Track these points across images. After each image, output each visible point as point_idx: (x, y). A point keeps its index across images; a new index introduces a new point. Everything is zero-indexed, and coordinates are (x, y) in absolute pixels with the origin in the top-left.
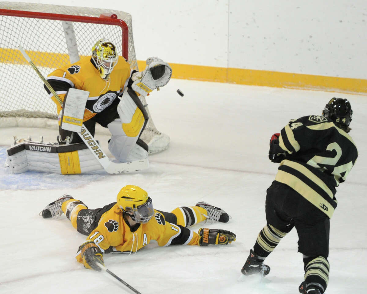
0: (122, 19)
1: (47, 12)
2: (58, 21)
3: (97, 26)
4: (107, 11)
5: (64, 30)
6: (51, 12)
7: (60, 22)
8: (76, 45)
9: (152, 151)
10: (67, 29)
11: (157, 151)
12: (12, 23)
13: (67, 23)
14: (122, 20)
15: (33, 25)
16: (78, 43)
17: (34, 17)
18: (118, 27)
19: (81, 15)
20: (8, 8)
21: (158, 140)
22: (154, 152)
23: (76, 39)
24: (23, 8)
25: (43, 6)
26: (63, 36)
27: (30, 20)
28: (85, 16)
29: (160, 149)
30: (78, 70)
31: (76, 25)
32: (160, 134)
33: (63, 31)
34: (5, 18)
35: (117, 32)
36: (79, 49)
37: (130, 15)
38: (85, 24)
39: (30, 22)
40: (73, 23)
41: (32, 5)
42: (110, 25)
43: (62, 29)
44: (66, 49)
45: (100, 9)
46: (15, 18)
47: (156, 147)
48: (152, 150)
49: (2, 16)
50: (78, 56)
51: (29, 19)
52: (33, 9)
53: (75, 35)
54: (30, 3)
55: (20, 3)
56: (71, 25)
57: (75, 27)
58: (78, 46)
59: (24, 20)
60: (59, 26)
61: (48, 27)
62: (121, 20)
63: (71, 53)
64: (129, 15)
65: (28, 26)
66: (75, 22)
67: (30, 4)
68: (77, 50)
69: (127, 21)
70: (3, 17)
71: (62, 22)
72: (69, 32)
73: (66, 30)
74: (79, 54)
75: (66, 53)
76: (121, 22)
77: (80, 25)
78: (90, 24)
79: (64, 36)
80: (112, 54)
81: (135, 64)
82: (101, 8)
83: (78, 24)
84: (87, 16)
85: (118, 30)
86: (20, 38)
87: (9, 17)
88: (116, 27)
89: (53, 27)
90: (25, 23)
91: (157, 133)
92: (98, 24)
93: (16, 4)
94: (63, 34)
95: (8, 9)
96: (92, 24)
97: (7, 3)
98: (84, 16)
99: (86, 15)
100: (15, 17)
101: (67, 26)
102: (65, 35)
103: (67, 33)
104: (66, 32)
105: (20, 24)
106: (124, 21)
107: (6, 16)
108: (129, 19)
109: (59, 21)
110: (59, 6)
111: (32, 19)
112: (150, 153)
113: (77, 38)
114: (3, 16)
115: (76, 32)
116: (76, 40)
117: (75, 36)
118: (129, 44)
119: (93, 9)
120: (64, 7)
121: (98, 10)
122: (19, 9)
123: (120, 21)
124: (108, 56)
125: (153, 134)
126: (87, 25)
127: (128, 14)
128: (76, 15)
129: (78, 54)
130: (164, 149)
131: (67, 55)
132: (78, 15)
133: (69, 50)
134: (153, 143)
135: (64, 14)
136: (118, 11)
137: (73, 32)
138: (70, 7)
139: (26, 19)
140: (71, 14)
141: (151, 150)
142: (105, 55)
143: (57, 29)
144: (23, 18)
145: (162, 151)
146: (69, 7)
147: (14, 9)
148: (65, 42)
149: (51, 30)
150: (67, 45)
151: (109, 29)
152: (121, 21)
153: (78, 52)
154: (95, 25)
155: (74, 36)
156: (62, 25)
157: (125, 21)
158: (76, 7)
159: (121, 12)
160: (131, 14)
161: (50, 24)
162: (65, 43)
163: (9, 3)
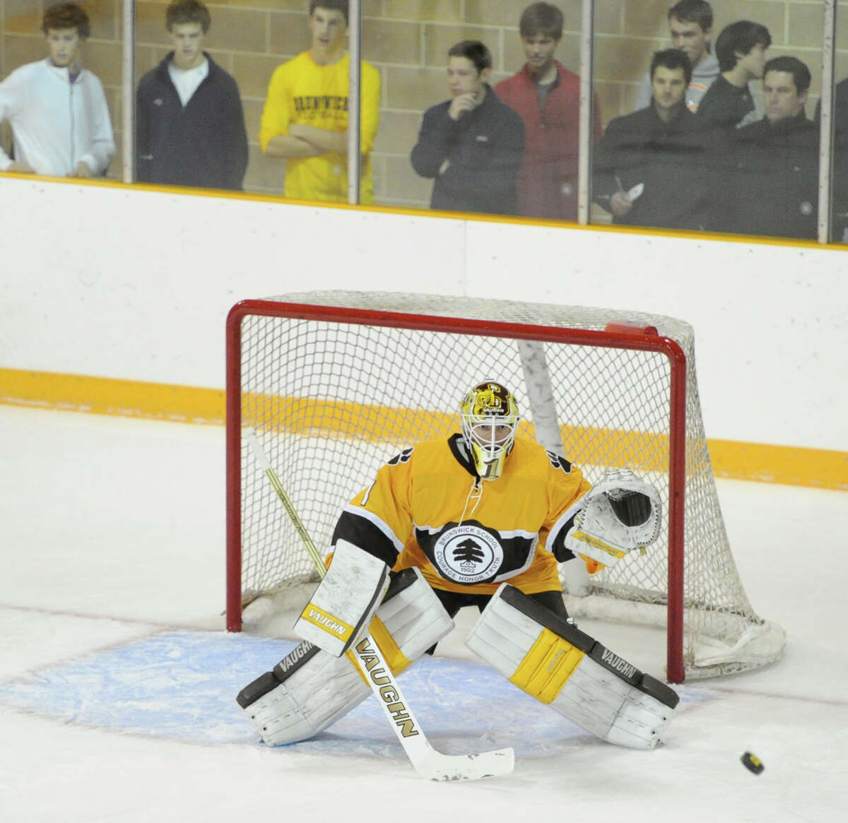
0: (670, 336)
1: (483, 318)
2: (508, 341)
3: (607, 353)
4: (630, 316)
5: (522, 362)
6: (491, 318)
7: (512, 343)
8: (551, 399)
9: (744, 665)
10: (530, 360)
11: (755, 666)
12: (392, 345)
13: (529, 346)
14: (670, 340)
15: (445, 349)
16: (556, 395)
17: (448, 331)
18: (659, 355)
19: (566, 325)
20: (382, 307)
21: (757, 638)
22: (748, 668)
23: (551, 383)
24: (421, 309)
25: (472, 303)
26: (519, 377)
27: (438, 337)
28: (576, 327)
29: (764, 661)
30: (407, 455)
31: (553, 351)
32: (763, 622)
33: (520, 364)
34: (376, 331)
35: (657, 368)
36: (559, 411)
37: (690, 327)
38: (576, 347)
39: (437, 343)
40: (545, 345)
41: (444, 299)
42: (637, 352)
43: (518, 359)
44: (527, 409)
45: (613, 312)
46: (401, 333)
47: (753, 656)
48: (744, 663)
49: (369, 326)
50: (558, 429)
51: (435, 335)
52: (446, 309)
53: (551, 375)
54: (437, 296)
55: (412, 294)
56: (540, 349)
57: (551, 354)
58: (558, 402)
59: (422, 336)
60: (510, 353)
61: (481, 355)
62: (667, 339)
63: (538, 420)
64: (685, 328)
65: (433, 351)
66: (550, 344)
67: (439, 298)
68: (555, 413)
69: (683, 342)
70: (371, 330)
71: (518, 343)
72: (536, 366)
73: (527, 362)
74: (560, 422)
75: (526, 420)
76: (667, 343)
77: (562, 350)
78: (588, 348)
79: (523, 378)
80: (495, 406)
81: (703, 447)
82: (615, 308)
83: (557, 347)
84: (581, 327)
85: (660, 363)
86: (412, 382)
87: (386, 330)
88: (653, 357)
89: (495, 354)
90: (424, 344)
91: (753, 620)
92: (607, 349)
93: (404, 298)
94: (521, 372)
95: (384, 310)
96: (594, 347)
97: (382, 294)
98: (572, 327)
99: (578, 326)
100: (400, 330)
101: (529, 353)
102: (525, 374)
103: (530, 371)
104: (528, 368)
105: (413, 347)
106: (674, 340)
107: (378, 328)
108: (687, 335)
109: (511, 340)
110: (511, 303)
111: (442, 335)
112: (739, 669)
113: (554, 381)
114: (370, 328)
115: (552, 368)
116: (553, 388)
117: (550, 379)
118: (689, 400)
119: (597, 310)
120: (525, 305)
121: (607, 312)
122: (412, 309)
123: (665, 342)
124: (485, 410)
125: (746, 624)
126: (581, 349)
127: (685, 323)
128: (554, 324)
129: (556, 422)
130: (772, 661)
131: (530, 423)
132: (559, 326)
133: (534, 412)
134: (745, 646)
135: (524, 323)
136: (658, 316)
137: (545, 366)
138: (539, 306)
139: (428, 334)
140: (540, 323)
141: (740, 663)
142: (477, 409)
143: (504, 360)
144: (421, 332)
145: (768, 666)
146: (535, 304)
147: (397, 308)
148: (525, 391)
149: (490, 361)
150: (530, 399)
151: (635, 361)
152: (667, 341)
153: (555, 415)
154: (601, 350)
155: (547, 379)
156: (517, 350)
157: (677, 341)
158: (553, 306)
159: (666, 318)
160: (690, 322)
161: (487, 347)
162: (525, 394)
163: (387, 294)
